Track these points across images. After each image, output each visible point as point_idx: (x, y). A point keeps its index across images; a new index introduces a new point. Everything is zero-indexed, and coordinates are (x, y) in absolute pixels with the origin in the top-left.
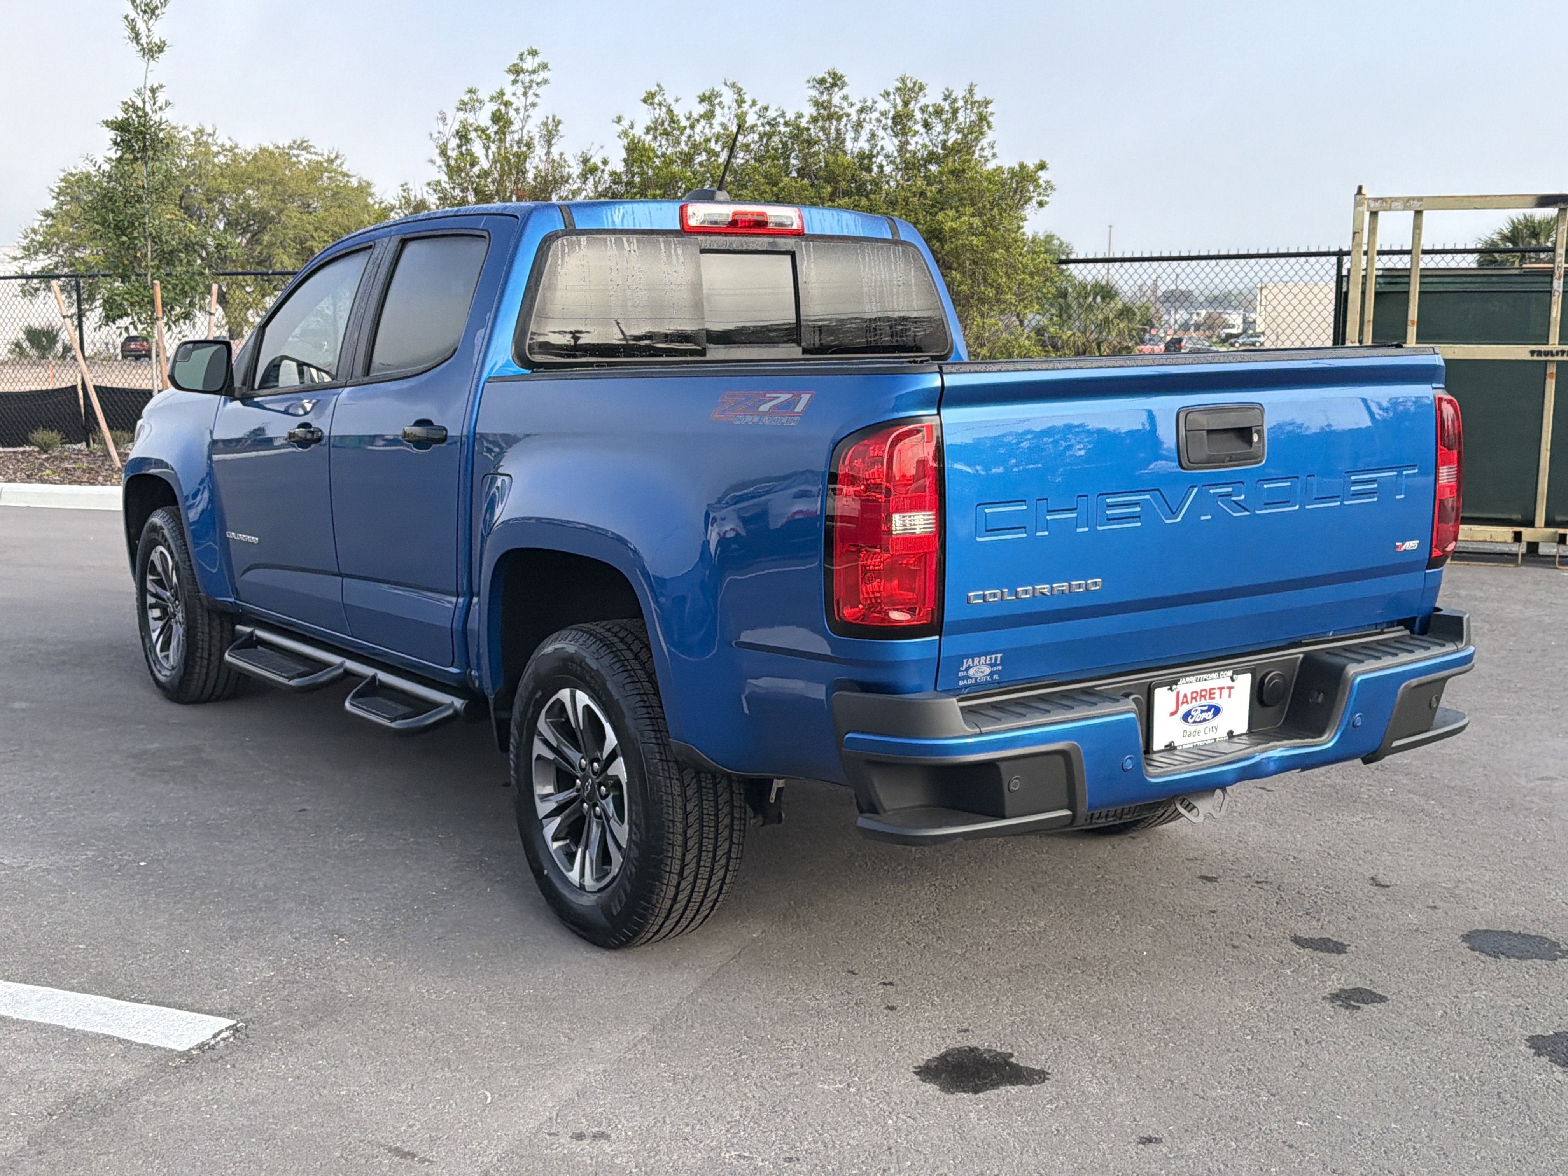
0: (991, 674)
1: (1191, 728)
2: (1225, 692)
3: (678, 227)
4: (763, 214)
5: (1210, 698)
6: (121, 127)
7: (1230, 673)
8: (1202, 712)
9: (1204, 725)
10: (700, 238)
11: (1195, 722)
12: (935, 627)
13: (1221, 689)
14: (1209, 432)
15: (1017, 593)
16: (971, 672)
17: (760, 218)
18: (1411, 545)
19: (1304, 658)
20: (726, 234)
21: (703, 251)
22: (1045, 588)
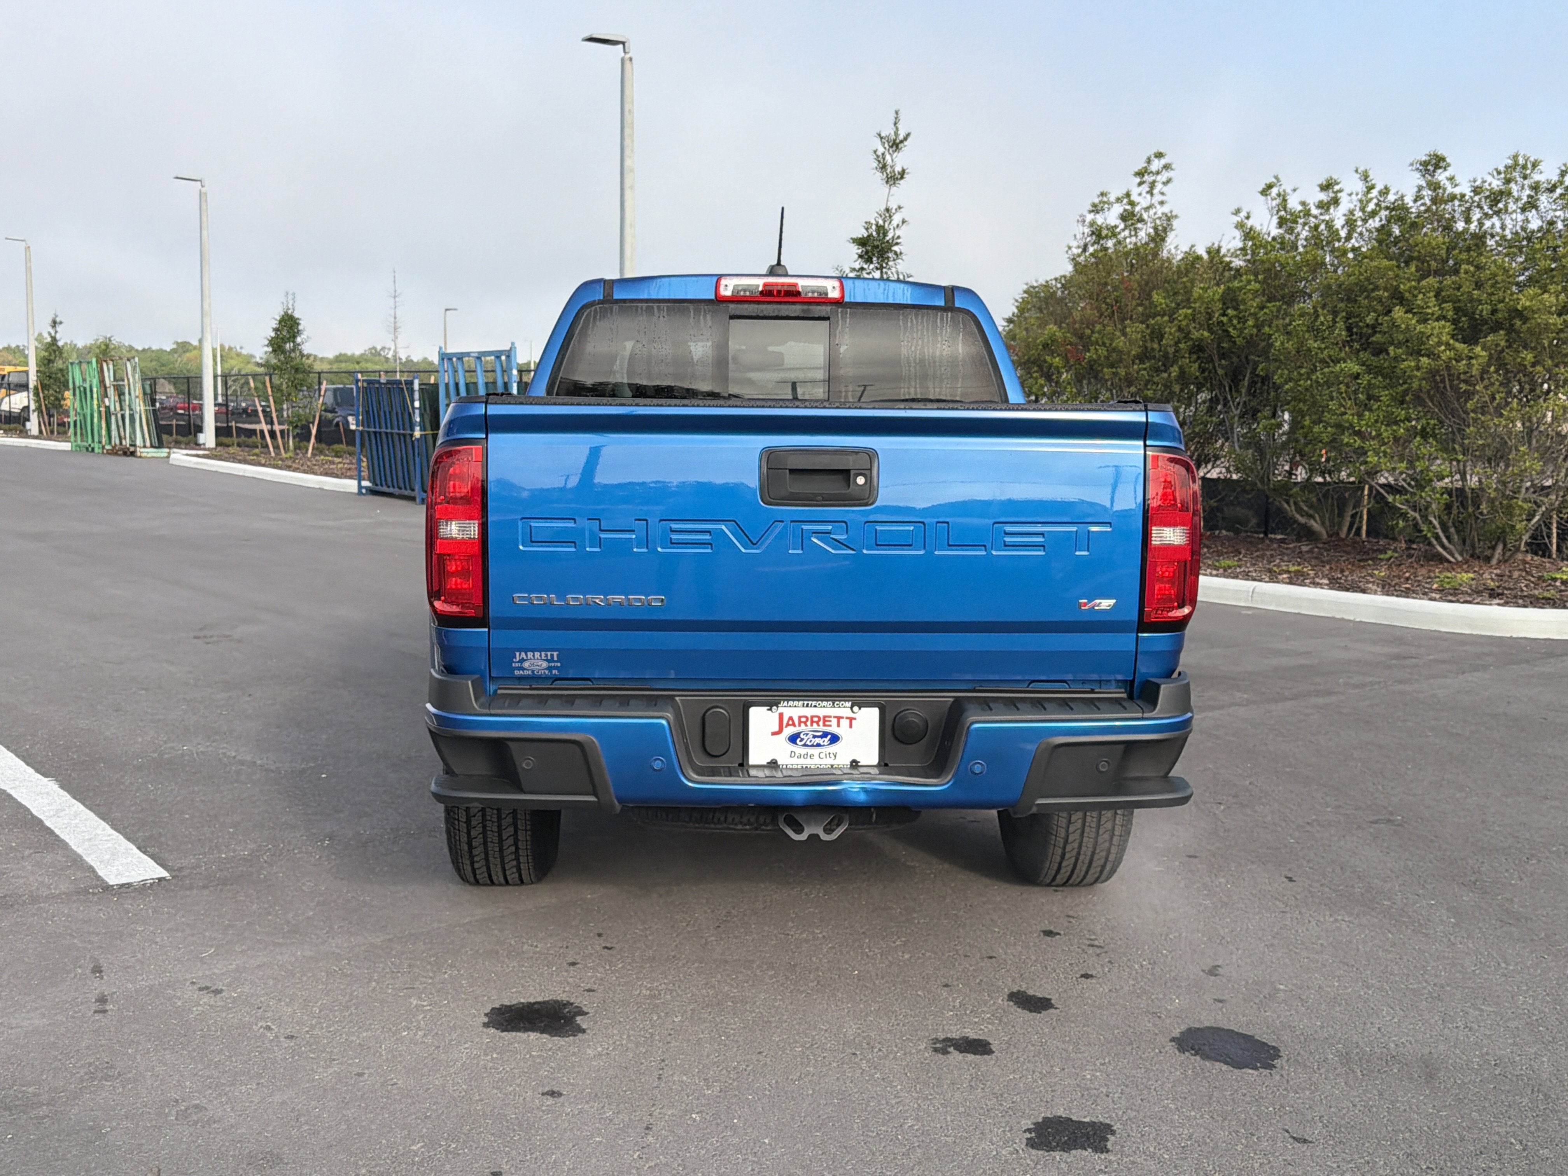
0: (550, 669)
1: (799, 750)
2: (845, 723)
3: (713, 297)
4: (795, 285)
5: (824, 725)
6: (861, 242)
7: (849, 704)
8: (814, 737)
9: (818, 750)
10: (732, 306)
11: (805, 745)
12: (482, 621)
13: (839, 718)
14: (792, 471)
15: (565, 600)
16: (526, 665)
17: (793, 289)
18: (1106, 604)
19: (953, 702)
20: (759, 303)
21: (731, 318)
22: (599, 599)
